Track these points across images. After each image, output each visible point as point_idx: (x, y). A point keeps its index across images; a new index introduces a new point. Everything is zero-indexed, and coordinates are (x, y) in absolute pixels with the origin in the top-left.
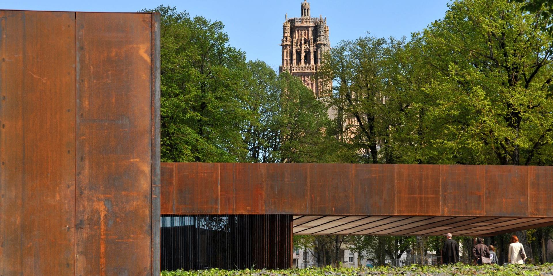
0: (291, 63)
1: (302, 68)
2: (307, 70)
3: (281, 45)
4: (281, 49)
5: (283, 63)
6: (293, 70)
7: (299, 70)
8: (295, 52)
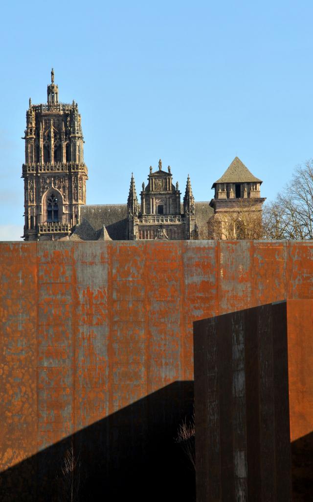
0: (38, 160)
1: (51, 167)
2: (58, 169)
3: (25, 138)
4: (24, 144)
5: (27, 161)
6: (41, 170)
7: (48, 170)
8: (42, 147)
